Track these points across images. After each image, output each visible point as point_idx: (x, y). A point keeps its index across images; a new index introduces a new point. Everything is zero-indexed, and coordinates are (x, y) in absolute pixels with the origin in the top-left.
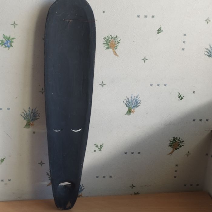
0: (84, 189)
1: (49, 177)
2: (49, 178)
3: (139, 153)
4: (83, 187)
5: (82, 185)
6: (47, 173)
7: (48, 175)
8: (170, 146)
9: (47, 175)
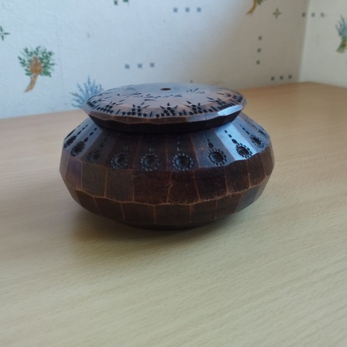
1: (26, 68)
2: (26, 72)
3: (199, 10)
5: (100, 86)
6: (20, 59)
7: (23, 63)
9: (21, 63)
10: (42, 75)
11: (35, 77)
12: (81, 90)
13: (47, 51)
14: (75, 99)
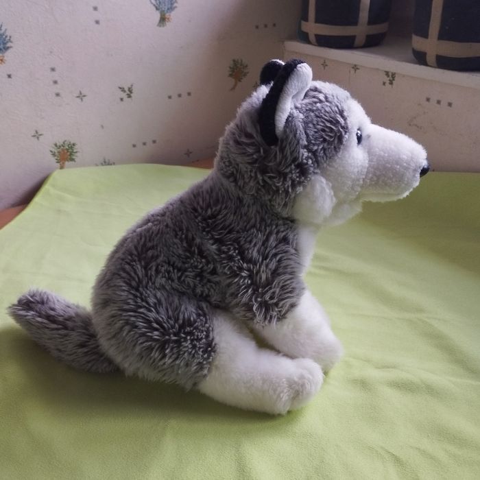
8: (230, 75)
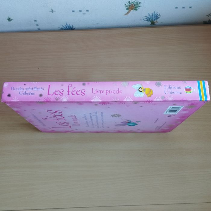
0: (160, 17)
2: (126, 9)
4: (160, 15)
9: (126, 6)
10: (133, 10)
11: (130, 11)
12: (149, 15)
13: (139, 2)
14: (145, 18)
